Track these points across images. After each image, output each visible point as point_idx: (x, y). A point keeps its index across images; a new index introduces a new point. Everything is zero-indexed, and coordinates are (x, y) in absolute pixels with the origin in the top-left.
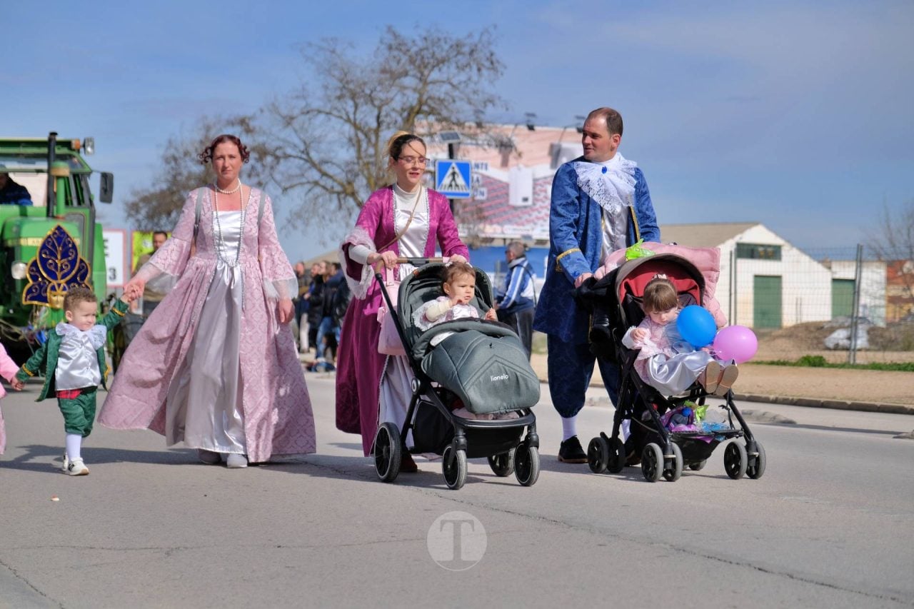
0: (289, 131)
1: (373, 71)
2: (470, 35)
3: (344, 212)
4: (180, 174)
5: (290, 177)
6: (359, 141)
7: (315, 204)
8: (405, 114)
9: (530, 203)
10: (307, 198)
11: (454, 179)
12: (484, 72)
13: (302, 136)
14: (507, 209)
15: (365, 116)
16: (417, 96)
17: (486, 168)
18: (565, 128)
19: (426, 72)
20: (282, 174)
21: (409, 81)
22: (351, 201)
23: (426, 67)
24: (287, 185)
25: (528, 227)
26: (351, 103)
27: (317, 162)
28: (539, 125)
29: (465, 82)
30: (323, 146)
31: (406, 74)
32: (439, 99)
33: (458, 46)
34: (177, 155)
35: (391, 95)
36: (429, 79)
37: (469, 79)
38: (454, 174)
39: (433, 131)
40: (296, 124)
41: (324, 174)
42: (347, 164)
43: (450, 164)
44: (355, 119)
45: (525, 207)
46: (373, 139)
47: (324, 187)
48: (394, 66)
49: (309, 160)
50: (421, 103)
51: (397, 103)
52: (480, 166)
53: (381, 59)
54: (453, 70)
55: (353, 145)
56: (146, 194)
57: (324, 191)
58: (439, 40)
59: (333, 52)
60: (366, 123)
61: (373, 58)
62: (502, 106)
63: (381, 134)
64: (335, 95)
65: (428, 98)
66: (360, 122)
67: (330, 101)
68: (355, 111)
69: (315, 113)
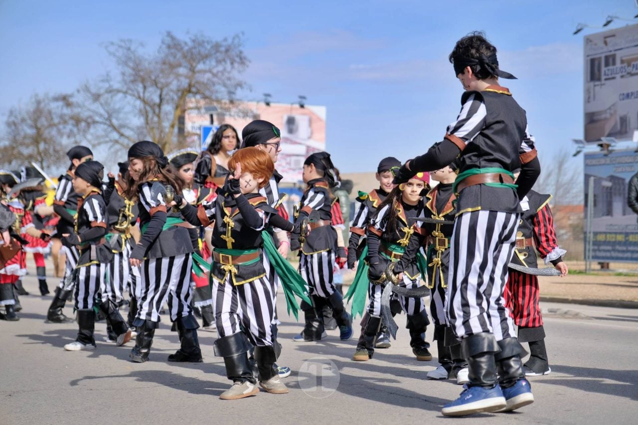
0: (97, 104)
1: (157, 63)
2: (225, 40)
4: (19, 134)
5: (98, 137)
6: (147, 112)
8: (180, 94)
12: (236, 65)
13: (106, 108)
15: (151, 95)
16: (187, 81)
18: (292, 104)
19: (194, 64)
20: (92, 134)
21: (182, 70)
23: (194, 60)
24: (96, 142)
26: (141, 85)
27: (116, 127)
28: (274, 102)
29: (222, 72)
30: (121, 116)
31: (180, 65)
32: (203, 83)
33: (217, 46)
34: (16, 121)
35: (169, 80)
36: (197, 69)
37: (225, 69)
39: (199, 105)
40: (102, 100)
41: (122, 135)
42: (138, 128)
43: (212, 128)
44: (144, 97)
46: (157, 110)
47: (122, 145)
48: (171, 59)
49: (111, 125)
50: (190, 85)
51: (174, 85)
53: (163, 55)
54: (213, 63)
55: (143, 115)
58: (203, 42)
59: (129, 49)
60: (152, 100)
61: (157, 54)
62: (247, 89)
63: (162, 107)
64: (130, 79)
65: (196, 83)
66: (148, 99)
67: (126, 84)
68: (144, 91)
69: (116, 92)
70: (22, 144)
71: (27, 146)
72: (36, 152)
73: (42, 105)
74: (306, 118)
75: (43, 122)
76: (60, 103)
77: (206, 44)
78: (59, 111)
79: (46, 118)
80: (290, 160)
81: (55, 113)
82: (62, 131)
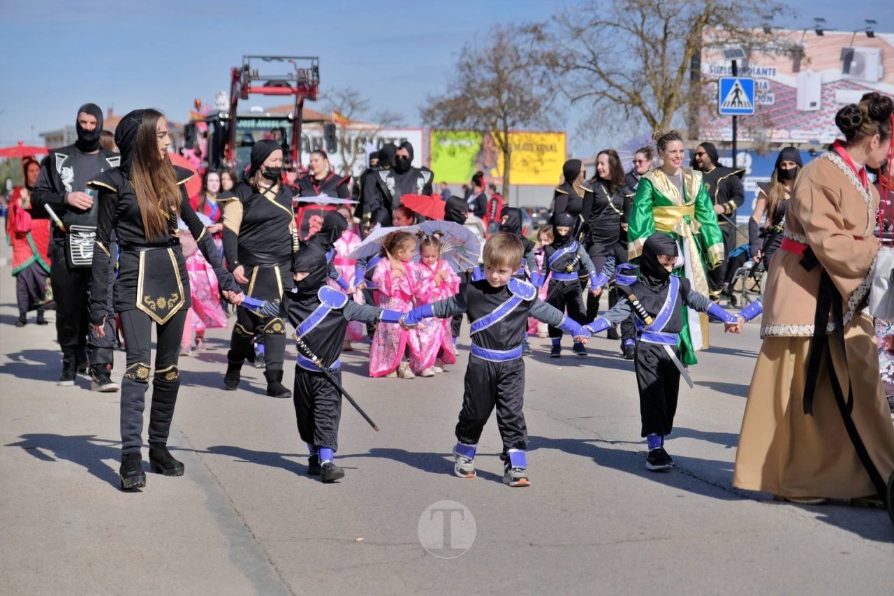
0: (577, 41)
3: (632, 121)
4: (473, 81)
5: (578, 88)
6: (646, 51)
7: (603, 114)
8: (693, 23)
9: (817, 107)
10: (596, 108)
11: (737, 96)
13: (591, 47)
14: (794, 114)
15: (653, 27)
16: (705, 5)
17: (774, 74)
18: (855, 32)
20: (571, 84)
22: (638, 111)
24: (576, 96)
25: (815, 131)
26: (639, 15)
27: (605, 73)
28: (826, 30)
30: (611, 56)
32: (726, 9)
34: (471, 63)
35: (678, 6)
38: (737, 91)
39: (720, 40)
40: (585, 36)
41: (611, 84)
42: (635, 74)
43: (734, 80)
44: (642, 30)
45: (813, 112)
46: (660, 50)
47: (610, 97)
49: (597, 71)
50: (708, 12)
51: (685, 13)
52: (768, 72)
55: (641, 56)
56: (441, 100)
57: (612, 102)
60: (653, 34)
62: (790, 14)
63: (668, 44)
64: (622, 6)
65: (716, 8)
66: (647, 33)
67: (618, 13)
68: (643, 22)
69: (604, 25)
70: (479, 95)
71: (486, 97)
72: (497, 105)
73: (505, 41)
74: (877, 51)
75: (507, 63)
76: (531, 36)
78: (527, 47)
79: (511, 56)
81: (522, 50)
82: (532, 75)
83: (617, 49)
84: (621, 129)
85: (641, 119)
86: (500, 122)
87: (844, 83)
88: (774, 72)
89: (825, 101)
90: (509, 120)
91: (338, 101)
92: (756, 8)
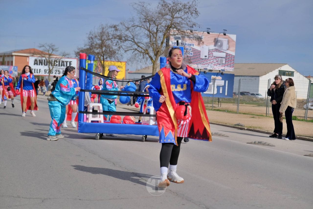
0: (128, 32)
1: (156, 13)
2: (188, 3)
3: (145, 59)
4: (93, 43)
5: (127, 47)
6: (150, 36)
7: (135, 56)
8: (166, 28)
9: (207, 57)
10: (133, 54)
12: (193, 15)
13: (132, 33)
14: (199, 59)
15: (153, 28)
16: (170, 22)
17: (193, 46)
18: (220, 33)
19: (174, 14)
20: (125, 46)
21: (168, 17)
22: (147, 56)
23: (174, 12)
24: (126, 50)
25: (206, 65)
26: (148, 24)
27: (137, 43)
28: (211, 32)
29: (186, 18)
30: (139, 37)
31: (167, 14)
32: (177, 23)
33: (185, 6)
34: (93, 37)
35: (161, 22)
36: (174, 17)
37: (188, 17)
39: (175, 33)
40: (130, 30)
41: (139, 46)
42: (146, 43)
44: (149, 29)
45: (206, 59)
46: (155, 36)
47: (138, 50)
48: (163, 12)
49: (134, 42)
50: (171, 24)
51: (164, 24)
52: (191, 45)
53: (159, 10)
54: (183, 14)
55: (149, 37)
56: (82, 49)
57: (139, 52)
58: (178, 4)
59: (143, 6)
60: (153, 31)
61: (156, 9)
62: (198, 26)
63: (158, 34)
64: (143, 21)
65: (174, 23)
66: (151, 30)
67: (141, 23)
68: (150, 26)
69: (136, 26)
70: (95, 48)
71: (97, 49)
72: (101, 52)
73: (104, 30)
74: (227, 40)
75: (105, 37)
76: (113, 29)
77: (179, 5)
78: (112, 33)
79: (106, 35)
80: (218, 60)
81: (110, 34)
82: (113, 42)
83: (141, 35)
84: (141, 61)
85: (148, 58)
86: (102, 57)
87: (216, 50)
88: (193, 45)
89: (210, 56)
90: (105, 57)
91: (48, 48)
92: (187, 24)
